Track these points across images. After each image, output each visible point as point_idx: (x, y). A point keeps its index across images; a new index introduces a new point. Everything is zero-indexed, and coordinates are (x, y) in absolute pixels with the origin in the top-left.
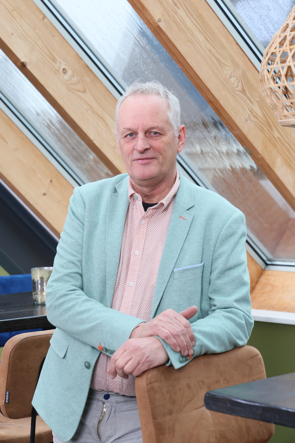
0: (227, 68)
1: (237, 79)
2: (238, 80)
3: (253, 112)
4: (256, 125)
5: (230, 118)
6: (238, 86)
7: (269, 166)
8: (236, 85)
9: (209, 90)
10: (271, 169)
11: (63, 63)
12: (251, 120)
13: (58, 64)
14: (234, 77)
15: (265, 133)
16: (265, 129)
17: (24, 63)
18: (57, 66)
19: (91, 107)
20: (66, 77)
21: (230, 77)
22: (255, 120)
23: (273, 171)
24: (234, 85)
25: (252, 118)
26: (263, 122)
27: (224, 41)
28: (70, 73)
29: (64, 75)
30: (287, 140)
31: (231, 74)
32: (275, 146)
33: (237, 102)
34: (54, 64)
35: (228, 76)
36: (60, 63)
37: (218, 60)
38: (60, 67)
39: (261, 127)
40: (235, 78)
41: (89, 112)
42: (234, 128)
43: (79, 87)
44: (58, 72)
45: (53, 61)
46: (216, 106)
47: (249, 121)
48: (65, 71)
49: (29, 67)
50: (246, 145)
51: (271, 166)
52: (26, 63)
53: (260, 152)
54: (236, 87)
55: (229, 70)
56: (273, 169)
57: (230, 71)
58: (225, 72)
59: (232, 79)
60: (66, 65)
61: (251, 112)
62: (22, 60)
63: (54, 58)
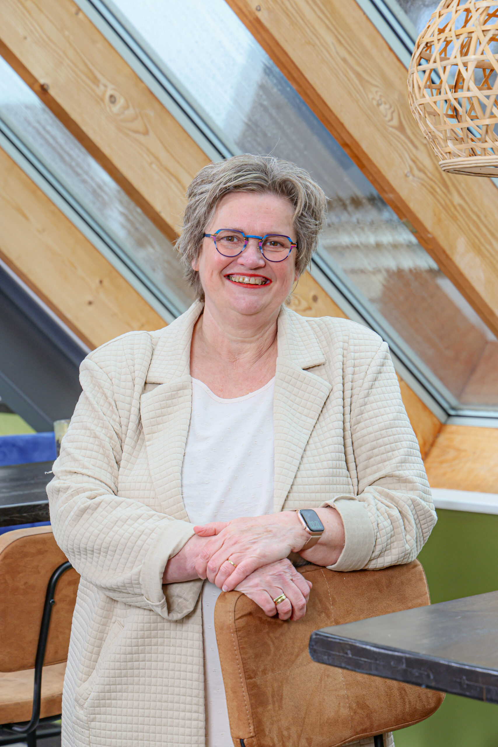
0: (374, 89)
1: (391, 107)
2: (392, 109)
3: (418, 162)
4: (423, 185)
5: (379, 172)
6: (392, 119)
7: (444, 252)
8: (389, 117)
9: (342, 125)
10: (447, 256)
11: (110, 86)
12: (414, 176)
13: (102, 87)
14: (385, 103)
15: (438, 197)
16: (438, 190)
17: (45, 87)
18: (99, 90)
19: (157, 159)
20: (116, 109)
21: (379, 105)
22: (422, 175)
23: (450, 260)
24: (386, 116)
25: (416, 172)
26: (434, 178)
27: (367, 43)
28: (121, 102)
29: (112, 105)
30: (475, 209)
31: (380, 99)
32: (454, 218)
33: (391, 145)
34: (94, 87)
35: (375, 103)
36: (106, 86)
37: (358, 75)
38: (104, 93)
39: (432, 187)
40: (387, 106)
41: (154, 166)
42: (386, 189)
43: (138, 125)
44: (102, 100)
45: (94, 83)
46: (356, 152)
47: (411, 178)
48: (113, 99)
49: (52, 92)
50: (405, 216)
51: (448, 252)
52: (48, 86)
53: (430, 229)
54: (389, 121)
55: (377, 92)
56: (451, 256)
57: (379, 94)
58: (371, 96)
59: (382, 108)
60: (114, 89)
61: (414, 161)
62: (42, 81)
63: (95, 77)
